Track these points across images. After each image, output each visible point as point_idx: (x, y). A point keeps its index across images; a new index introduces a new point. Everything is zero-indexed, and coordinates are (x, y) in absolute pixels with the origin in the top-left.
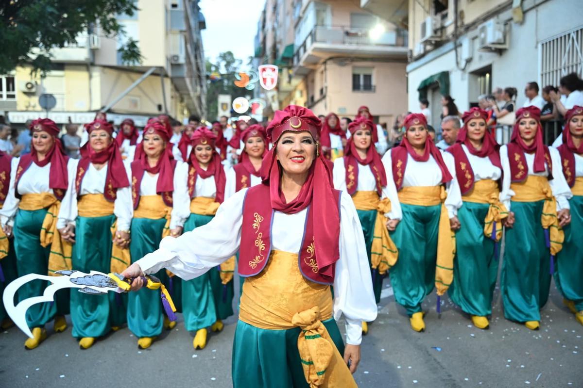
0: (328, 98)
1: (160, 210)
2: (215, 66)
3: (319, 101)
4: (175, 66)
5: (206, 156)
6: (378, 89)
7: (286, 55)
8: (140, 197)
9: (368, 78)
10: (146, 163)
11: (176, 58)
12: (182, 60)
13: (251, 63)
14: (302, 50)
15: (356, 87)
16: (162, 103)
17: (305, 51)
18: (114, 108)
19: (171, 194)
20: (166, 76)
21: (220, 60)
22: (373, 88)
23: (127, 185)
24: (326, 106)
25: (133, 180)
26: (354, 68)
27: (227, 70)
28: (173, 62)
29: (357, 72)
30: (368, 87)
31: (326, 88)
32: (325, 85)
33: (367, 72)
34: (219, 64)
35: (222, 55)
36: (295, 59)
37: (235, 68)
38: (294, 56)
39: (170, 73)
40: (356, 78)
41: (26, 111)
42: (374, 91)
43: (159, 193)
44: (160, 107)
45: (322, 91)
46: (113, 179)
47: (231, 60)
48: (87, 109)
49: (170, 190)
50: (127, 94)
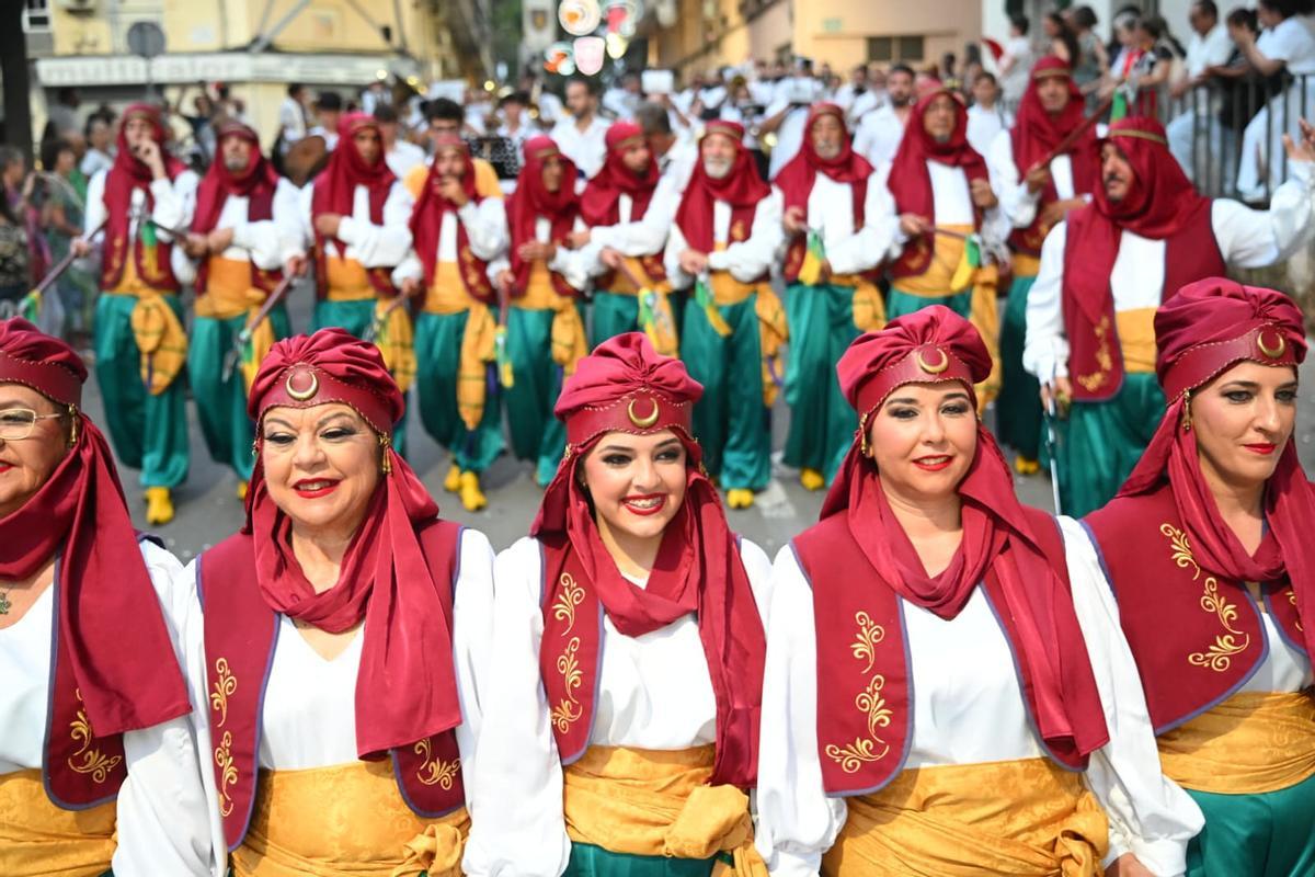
1: (390, 851)
5: (658, 496)
8: (264, 774)
10: (285, 564)
18: (281, 39)
19: (447, 747)
23: (176, 705)
25: (213, 678)
41: (77, 55)
43: (372, 757)
44: (387, 33)
46: (94, 677)
48: (214, 44)
49: (438, 726)
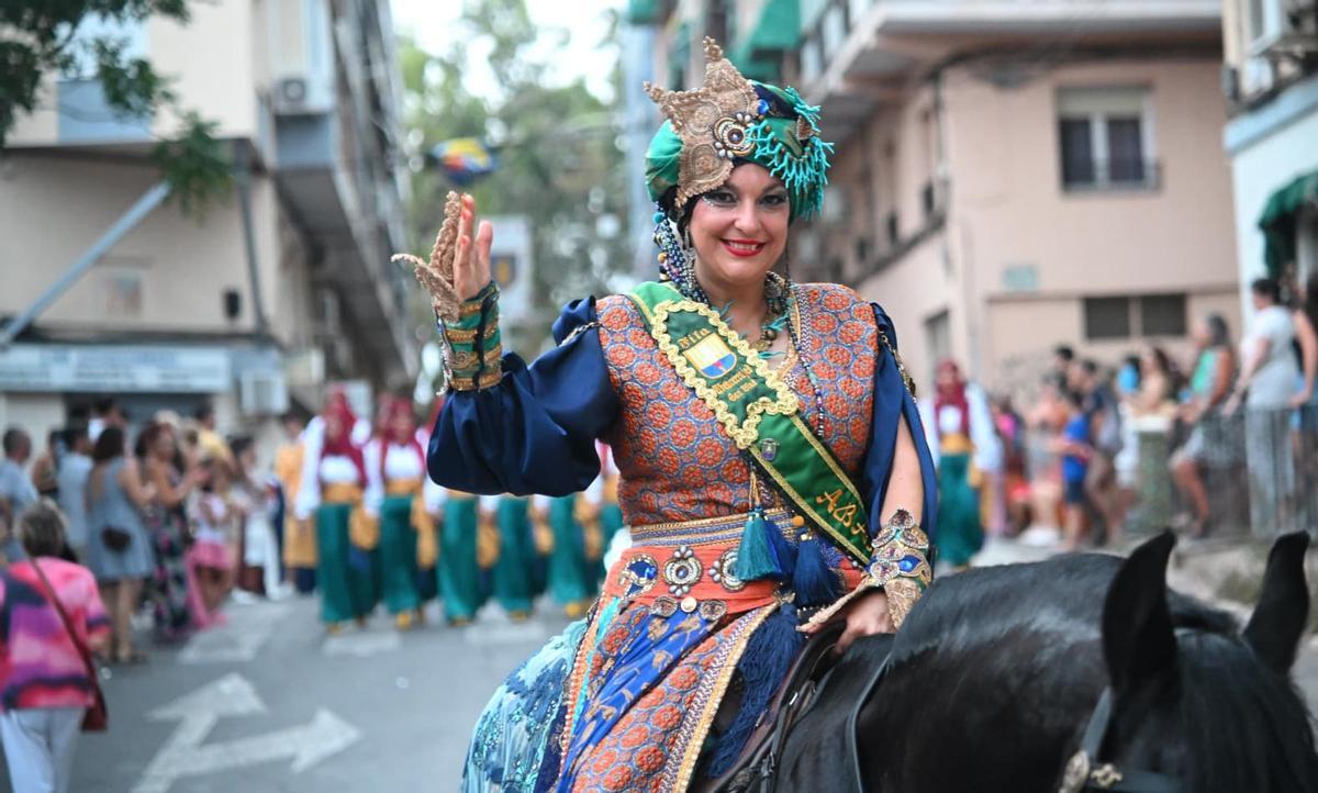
0: (954, 232)
2: (442, 63)
3: (916, 241)
4: (293, 122)
6: (1172, 179)
7: (768, 40)
9: (1126, 130)
11: (293, 91)
12: (321, 97)
13: (610, 38)
14: (833, 24)
15: (1074, 171)
16: (242, 285)
17: (847, 28)
18: (47, 317)
20: (257, 168)
21: (464, 32)
22: (1150, 173)
24: (948, 261)
26: (1062, 92)
27: (502, 78)
28: (283, 107)
29: (1077, 107)
30: (1130, 170)
31: (946, 184)
32: (940, 171)
33: (1122, 106)
34: (459, 50)
35: (476, 12)
36: (810, 56)
37: (539, 69)
38: (802, 41)
39: (270, 156)
40: (1071, 134)
42: (1158, 187)
44: (232, 303)
45: (928, 196)
47: (521, 28)
50: (101, 260)
